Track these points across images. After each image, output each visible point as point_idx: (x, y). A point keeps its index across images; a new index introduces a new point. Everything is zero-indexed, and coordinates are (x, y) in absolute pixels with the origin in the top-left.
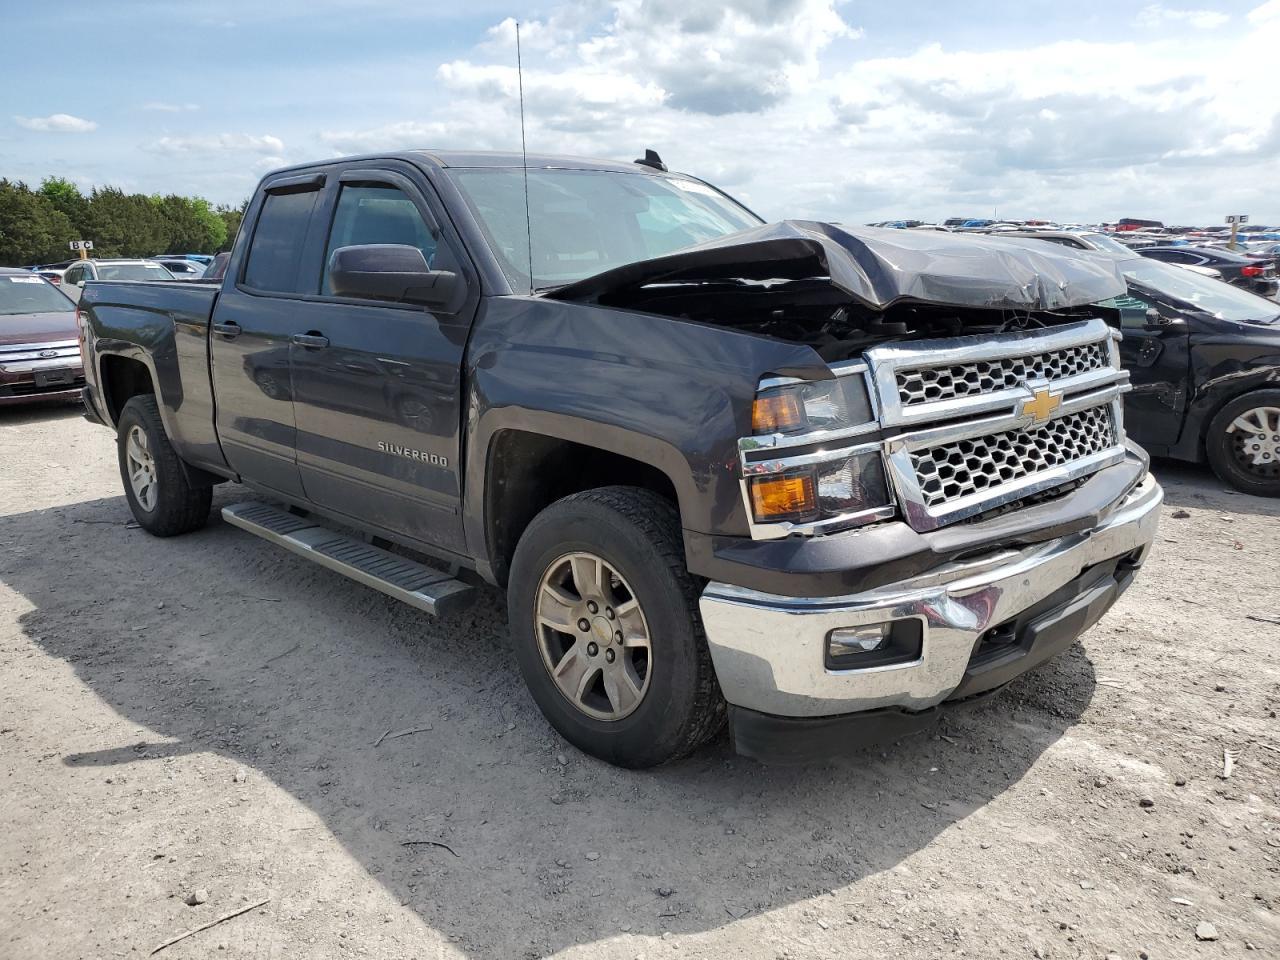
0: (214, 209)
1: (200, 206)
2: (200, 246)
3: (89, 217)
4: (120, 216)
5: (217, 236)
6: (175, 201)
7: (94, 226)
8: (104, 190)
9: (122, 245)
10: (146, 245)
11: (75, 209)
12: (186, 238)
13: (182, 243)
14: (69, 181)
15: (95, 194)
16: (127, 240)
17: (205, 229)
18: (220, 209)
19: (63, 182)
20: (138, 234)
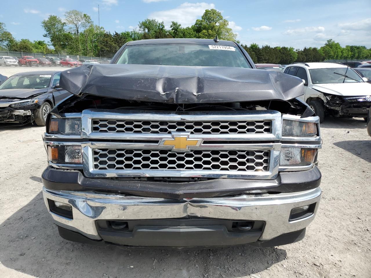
0: (295, 50)
1: (291, 49)
2: (289, 61)
3: (260, 53)
4: (268, 53)
5: (294, 58)
6: (284, 48)
7: (261, 56)
8: (266, 46)
9: (267, 61)
10: (274, 61)
11: (257, 51)
12: (285, 59)
13: (284, 60)
14: (257, 44)
15: (263, 47)
16: (269, 59)
17: (291, 56)
18: (296, 50)
19: (255, 44)
20: (272, 58)
